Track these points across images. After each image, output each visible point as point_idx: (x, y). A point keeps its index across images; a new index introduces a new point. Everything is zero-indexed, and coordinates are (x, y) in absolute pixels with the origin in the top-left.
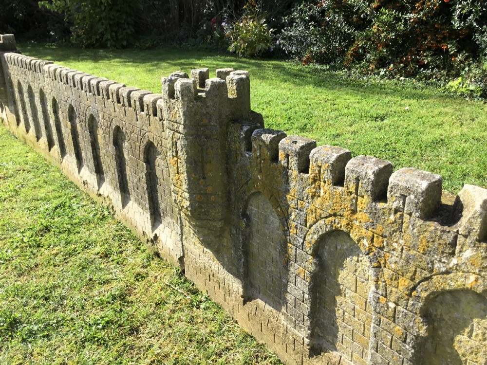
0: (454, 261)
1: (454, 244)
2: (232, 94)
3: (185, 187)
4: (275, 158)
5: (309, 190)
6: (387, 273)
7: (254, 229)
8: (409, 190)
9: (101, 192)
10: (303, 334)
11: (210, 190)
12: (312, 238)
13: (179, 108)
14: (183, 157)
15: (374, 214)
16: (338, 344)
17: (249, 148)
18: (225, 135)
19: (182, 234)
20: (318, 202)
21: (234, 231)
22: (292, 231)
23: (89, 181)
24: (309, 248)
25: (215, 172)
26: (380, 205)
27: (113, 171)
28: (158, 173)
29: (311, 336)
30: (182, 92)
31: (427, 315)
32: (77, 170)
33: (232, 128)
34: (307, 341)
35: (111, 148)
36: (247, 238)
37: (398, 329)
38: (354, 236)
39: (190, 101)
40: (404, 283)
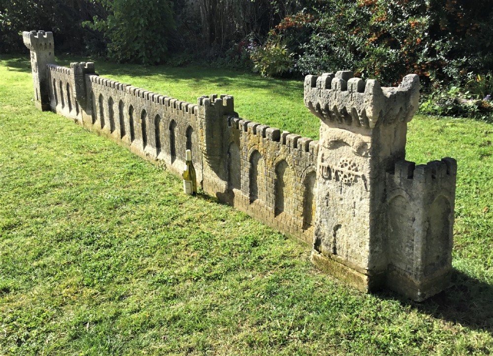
0: (280, 151)
1: (279, 147)
2: (225, 104)
3: (205, 141)
4: (238, 128)
5: (248, 137)
6: (267, 160)
7: (232, 158)
8: (269, 132)
9: (158, 158)
10: (247, 196)
11: (215, 142)
12: (249, 155)
13: (204, 109)
14: (204, 128)
15: (264, 142)
16: (258, 195)
17: (230, 125)
18: (221, 120)
19: (203, 169)
20: (250, 141)
21: (224, 161)
22: (244, 154)
23: (150, 153)
24: (248, 160)
25: (217, 135)
26: (265, 139)
27: (168, 144)
28: (193, 141)
29: (250, 196)
30: (205, 103)
31: (277, 172)
32: (142, 147)
33: (224, 116)
34: (249, 198)
35: (168, 132)
36: (230, 163)
37: (271, 179)
38: (259, 151)
39: (208, 106)
40: (271, 162)
